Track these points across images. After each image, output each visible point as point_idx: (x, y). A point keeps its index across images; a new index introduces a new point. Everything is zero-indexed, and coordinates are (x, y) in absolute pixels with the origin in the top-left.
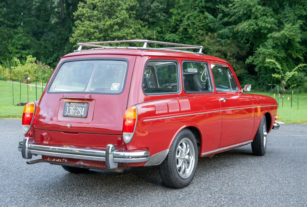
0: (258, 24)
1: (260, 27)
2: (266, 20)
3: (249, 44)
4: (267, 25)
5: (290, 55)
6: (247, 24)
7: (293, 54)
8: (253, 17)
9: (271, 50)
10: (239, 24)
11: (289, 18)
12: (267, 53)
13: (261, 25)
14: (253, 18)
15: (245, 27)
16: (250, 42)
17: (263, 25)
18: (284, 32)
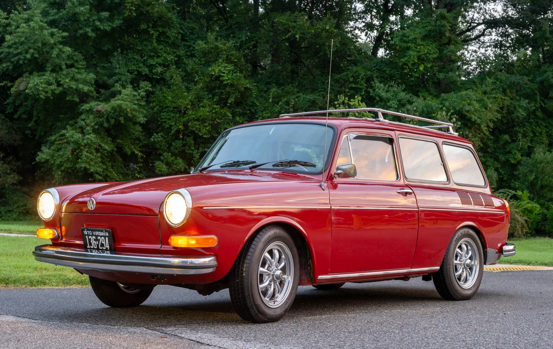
0: (61, 83)
1: (65, 88)
2: (79, 76)
3: (32, 122)
4: (81, 86)
5: (120, 149)
6: (42, 80)
7: (125, 146)
8: (49, 67)
9: (92, 137)
10: (19, 79)
11: (120, 76)
12: (85, 141)
13: (68, 86)
14: (50, 69)
15: (39, 86)
16: (34, 119)
17: (73, 85)
18: (119, 102)
